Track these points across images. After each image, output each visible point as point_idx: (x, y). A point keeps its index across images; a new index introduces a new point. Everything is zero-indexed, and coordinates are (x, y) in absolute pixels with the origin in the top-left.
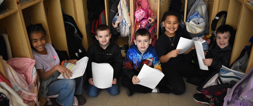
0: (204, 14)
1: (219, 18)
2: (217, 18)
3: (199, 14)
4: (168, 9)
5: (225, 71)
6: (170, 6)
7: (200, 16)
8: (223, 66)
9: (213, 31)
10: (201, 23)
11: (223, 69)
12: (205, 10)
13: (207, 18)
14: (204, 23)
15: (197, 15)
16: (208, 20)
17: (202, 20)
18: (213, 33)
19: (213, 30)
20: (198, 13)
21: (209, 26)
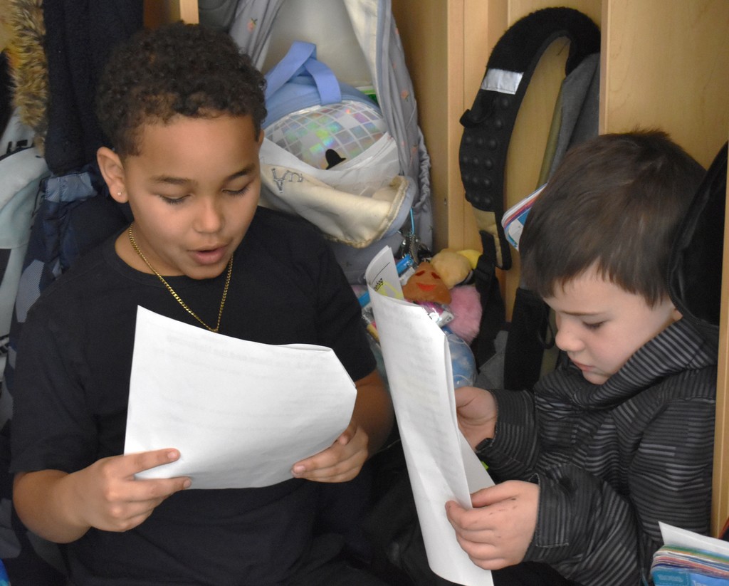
0: (372, 56)
1: (519, 77)
2: (507, 82)
3: (325, 68)
4: (39, 52)
5: (704, 572)
6: (47, 23)
7: (334, 78)
8: (670, 532)
9: (491, 216)
10: (356, 150)
11: (680, 557)
12: (375, 21)
13: (408, 90)
14: (394, 145)
15: (306, 76)
16: (413, 114)
17: (357, 117)
18: (486, 238)
19: (486, 208)
20: (313, 57)
21: (430, 170)
